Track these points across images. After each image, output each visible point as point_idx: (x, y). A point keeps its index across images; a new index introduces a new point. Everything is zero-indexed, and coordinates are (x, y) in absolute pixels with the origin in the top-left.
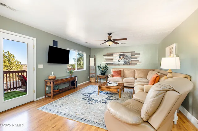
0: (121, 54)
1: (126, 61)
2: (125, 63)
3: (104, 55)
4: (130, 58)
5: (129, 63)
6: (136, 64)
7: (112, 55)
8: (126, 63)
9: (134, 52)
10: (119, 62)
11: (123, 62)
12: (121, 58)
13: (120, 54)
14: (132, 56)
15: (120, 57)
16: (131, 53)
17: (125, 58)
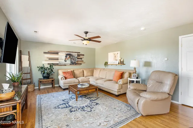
0: (68, 53)
1: (73, 61)
2: (71, 63)
3: (45, 53)
4: (76, 58)
5: (75, 63)
6: (81, 64)
7: (57, 53)
8: (73, 63)
9: (80, 53)
10: (65, 62)
11: (70, 62)
12: (68, 57)
13: (66, 53)
14: (78, 56)
15: (66, 57)
16: (77, 53)
17: (72, 58)
